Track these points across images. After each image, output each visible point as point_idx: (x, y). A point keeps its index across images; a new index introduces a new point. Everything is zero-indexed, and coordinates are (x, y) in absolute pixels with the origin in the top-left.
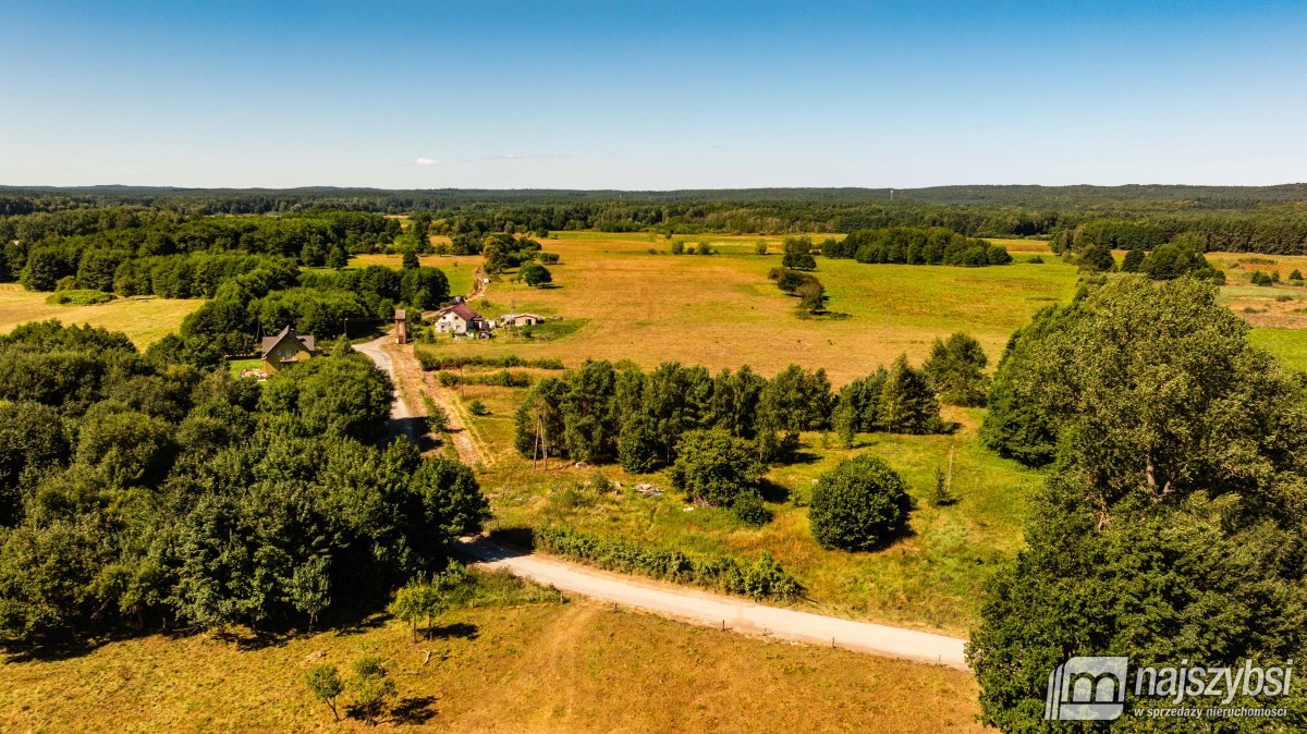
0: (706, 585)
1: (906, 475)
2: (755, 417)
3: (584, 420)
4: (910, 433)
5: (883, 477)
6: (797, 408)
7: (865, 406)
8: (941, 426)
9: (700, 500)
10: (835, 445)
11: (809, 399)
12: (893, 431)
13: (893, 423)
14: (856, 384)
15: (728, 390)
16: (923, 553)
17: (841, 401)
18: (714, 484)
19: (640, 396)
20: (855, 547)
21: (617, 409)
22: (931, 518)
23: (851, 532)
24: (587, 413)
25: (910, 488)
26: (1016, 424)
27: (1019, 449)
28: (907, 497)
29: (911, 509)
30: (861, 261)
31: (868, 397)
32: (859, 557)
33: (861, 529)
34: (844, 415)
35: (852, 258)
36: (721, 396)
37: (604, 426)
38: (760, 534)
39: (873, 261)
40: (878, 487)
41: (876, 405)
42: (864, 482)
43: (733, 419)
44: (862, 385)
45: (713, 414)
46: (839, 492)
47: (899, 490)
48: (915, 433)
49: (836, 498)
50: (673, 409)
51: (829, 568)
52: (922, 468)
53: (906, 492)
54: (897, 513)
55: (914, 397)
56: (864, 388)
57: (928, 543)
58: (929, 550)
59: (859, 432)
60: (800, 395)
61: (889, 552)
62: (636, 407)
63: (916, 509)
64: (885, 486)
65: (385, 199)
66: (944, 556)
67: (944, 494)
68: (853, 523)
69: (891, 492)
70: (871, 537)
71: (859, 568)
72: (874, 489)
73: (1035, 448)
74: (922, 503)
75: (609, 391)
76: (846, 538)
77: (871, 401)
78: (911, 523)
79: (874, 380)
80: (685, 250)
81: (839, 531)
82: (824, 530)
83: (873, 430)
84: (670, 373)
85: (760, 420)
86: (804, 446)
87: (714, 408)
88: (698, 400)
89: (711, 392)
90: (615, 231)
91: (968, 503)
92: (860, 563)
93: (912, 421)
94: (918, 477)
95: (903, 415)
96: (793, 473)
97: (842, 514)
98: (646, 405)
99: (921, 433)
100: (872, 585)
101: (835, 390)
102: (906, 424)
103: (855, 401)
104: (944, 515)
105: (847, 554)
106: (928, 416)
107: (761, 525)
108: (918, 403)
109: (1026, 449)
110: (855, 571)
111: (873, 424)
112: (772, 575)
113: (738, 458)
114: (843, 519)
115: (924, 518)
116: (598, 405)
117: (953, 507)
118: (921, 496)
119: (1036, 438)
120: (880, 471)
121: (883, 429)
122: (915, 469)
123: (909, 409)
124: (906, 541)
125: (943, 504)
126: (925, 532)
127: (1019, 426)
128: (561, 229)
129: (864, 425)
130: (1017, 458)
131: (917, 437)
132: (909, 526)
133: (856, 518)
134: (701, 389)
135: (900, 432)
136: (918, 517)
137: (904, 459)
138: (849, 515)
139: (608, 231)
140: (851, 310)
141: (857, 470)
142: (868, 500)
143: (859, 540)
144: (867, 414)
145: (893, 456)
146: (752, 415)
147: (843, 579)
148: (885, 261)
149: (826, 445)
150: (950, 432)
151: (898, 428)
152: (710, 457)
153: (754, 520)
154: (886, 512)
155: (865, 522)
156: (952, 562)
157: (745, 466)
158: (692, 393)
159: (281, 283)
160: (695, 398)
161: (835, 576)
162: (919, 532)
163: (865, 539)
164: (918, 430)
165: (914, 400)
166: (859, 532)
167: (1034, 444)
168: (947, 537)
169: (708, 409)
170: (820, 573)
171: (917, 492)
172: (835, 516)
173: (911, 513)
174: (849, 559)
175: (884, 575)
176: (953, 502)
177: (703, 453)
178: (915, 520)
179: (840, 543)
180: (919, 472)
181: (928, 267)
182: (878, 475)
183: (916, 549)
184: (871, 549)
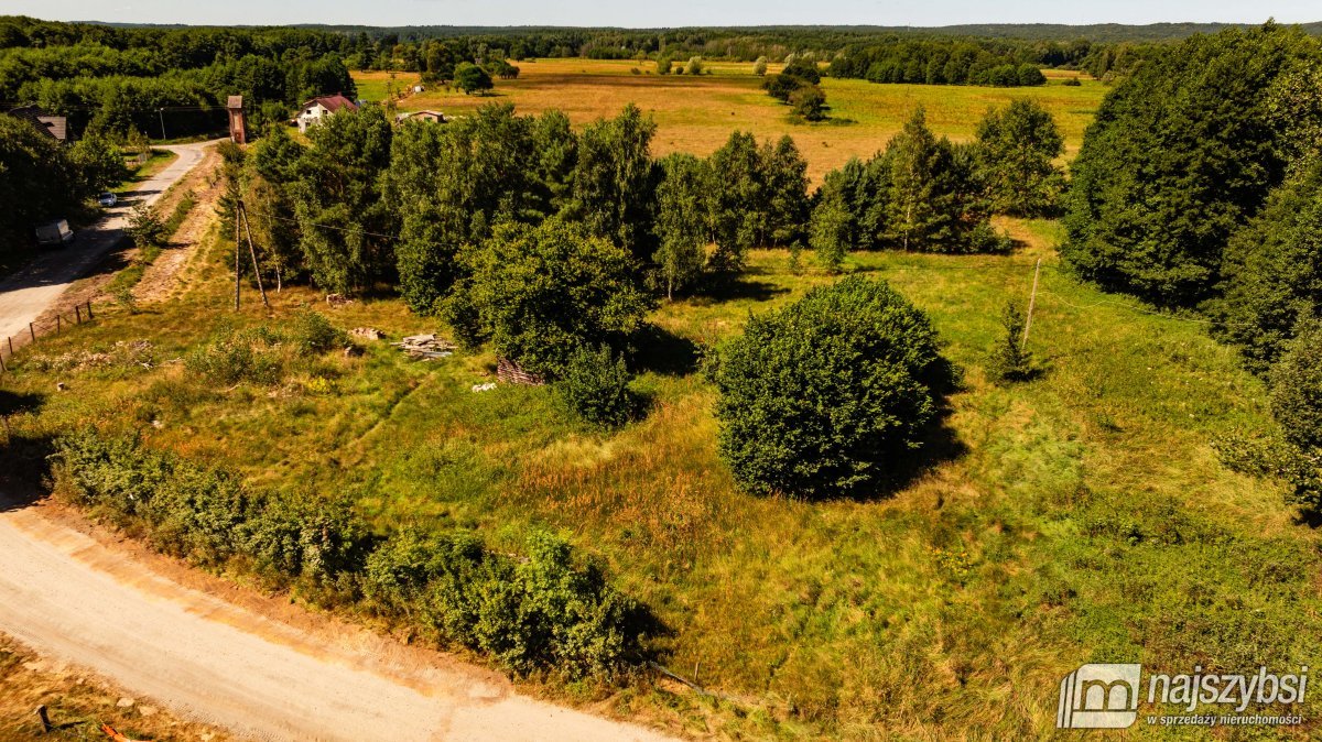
0: (390, 615)
1: (937, 319)
2: (658, 210)
3: (326, 214)
4: (939, 252)
5: (897, 323)
6: (751, 209)
7: (866, 205)
8: (994, 242)
9: (510, 368)
10: (812, 270)
11: (772, 194)
12: (912, 248)
13: (912, 234)
14: (850, 168)
15: (602, 155)
16: (985, 501)
17: (825, 197)
18: (530, 334)
19: (434, 168)
20: (822, 489)
21: (392, 190)
22: (994, 409)
23: (811, 454)
24: (336, 200)
25: (947, 344)
26: (1137, 228)
27: (1142, 274)
28: (943, 362)
29: (953, 390)
30: (873, 80)
31: (871, 191)
32: (830, 514)
33: (836, 447)
34: (829, 217)
35: (862, 78)
36: (590, 165)
37: (365, 226)
38: (607, 452)
39: (886, 80)
40: (885, 344)
41: (884, 204)
42: (850, 332)
43: (615, 214)
44: (861, 170)
45: (575, 205)
46: (786, 357)
47: (927, 350)
48: (949, 253)
49: (776, 370)
50: (499, 193)
51: (750, 553)
52: (965, 307)
53: (944, 353)
54: (926, 406)
55: (948, 191)
56: (865, 174)
57: (996, 474)
58: (1000, 494)
59: (855, 249)
60: (755, 186)
61: (904, 501)
62: (428, 188)
63: (963, 390)
64: (901, 341)
66: (1040, 512)
67: (1017, 359)
68: (816, 434)
69: (913, 354)
70: (863, 465)
71: (827, 550)
72: (875, 348)
73: (1173, 272)
74: (974, 375)
75: (381, 159)
76: (798, 468)
77: (877, 198)
78: (953, 422)
79: (880, 162)
80: (673, 70)
81: (782, 451)
82: (746, 451)
83: (877, 246)
84: (494, 123)
85: (665, 215)
86: (757, 271)
87: (577, 193)
88: (549, 177)
89: (570, 160)
91: (1067, 378)
92: (831, 533)
93: (945, 230)
94: (959, 323)
95: (930, 220)
96: (728, 315)
97: (791, 413)
98: (445, 184)
99: (958, 252)
100: (858, 615)
101: (815, 181)
102: (935, 236)
103: (849, 194)
104: (1020, 403)
105: (801, 507)
106: (970, 226)
107: (617, 426)
108: (956, 202)
109: (1157, 273)
110: (814, 561)
111: (879, 236)
112: (559, 603)
113: (585, 278)
114: (791, 423)
115: (979, 410)
116: (357, 187)
117: (1036, 385)
118: (971, 361)
119: (1173, 254)
120: (890, 309)
121: (895, 244)
122: (952, 309)
123: (940, 211)
124: (946, 472)
125: (1014, 377)
126: (983, 444)
127: (1142, 233)
128: (545, 56)
129: (864, 238)
130: (1137, 291)
131: (953, 258)
132: (951, 432)
133: (825, 421)
134: (552, 155)
135: (923, 251)
136: (967, 407)
137: (932, 292)
138: (807, 414)
139: (597, 58)
140: (857, 117)
141: (836, 305)
142: (860, 374)
143: (833, 473)
144: (870, 220)
145: (911, 287)
146: (651, 207)
147: (779, 588)
148: (901, 80)
149: (795, 269)
150: (1005, 252)
151: (920, 242)
152: (521, 275)
153: (602, 415)
154: (901, 405)
155: (848, 430)
156: (1060, 531)
157: (599, 298)
158: (536, 161)
160: (543, 174)
161: (761, 576)
162: (973, 445)
163: (847, 471)
164: (954, 247)
165: (950, 196)
166: (833, 452)
167: (1169, 266)
168: (1036, 455)
169: (568, 194)
170: (721, 567)
171: (962, 352)
172: (773, 416)
173: (952, 398)
174: (804, 522)
175: (890, 574)
176: (1035, 374)
177: (509, 268)
178: (961, 413)
179: (787, 482)
180: (960, 315)
181: (950, 87)
182: (886, 317)
183: (969, 491)
184: (861, 493)
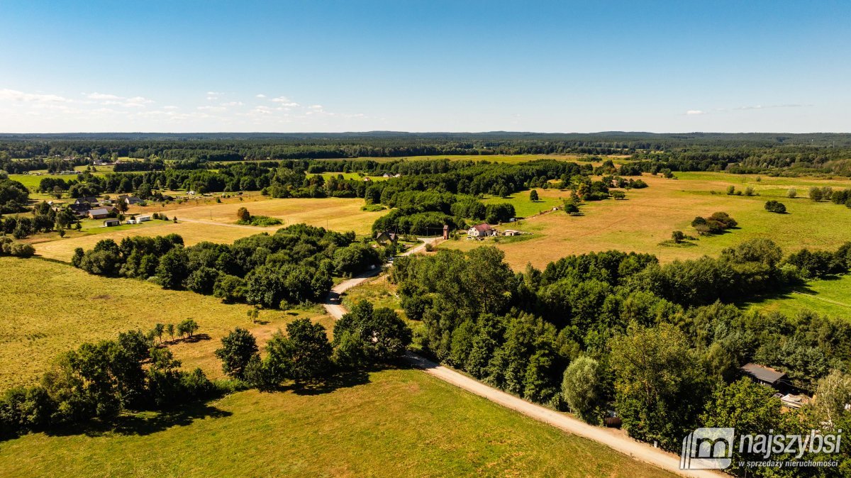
65: (634, 142)
80: (735, 192)
90: (739, 173)
128: (705, 170)
139: (735, 173)
159: (438, 208)
